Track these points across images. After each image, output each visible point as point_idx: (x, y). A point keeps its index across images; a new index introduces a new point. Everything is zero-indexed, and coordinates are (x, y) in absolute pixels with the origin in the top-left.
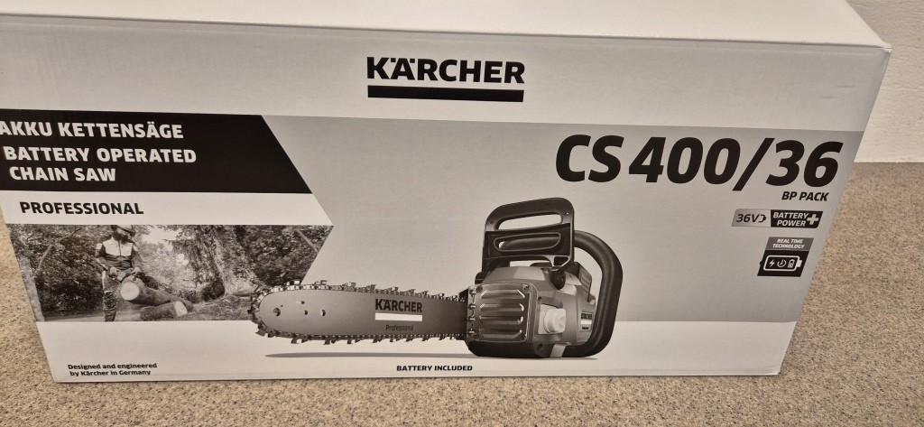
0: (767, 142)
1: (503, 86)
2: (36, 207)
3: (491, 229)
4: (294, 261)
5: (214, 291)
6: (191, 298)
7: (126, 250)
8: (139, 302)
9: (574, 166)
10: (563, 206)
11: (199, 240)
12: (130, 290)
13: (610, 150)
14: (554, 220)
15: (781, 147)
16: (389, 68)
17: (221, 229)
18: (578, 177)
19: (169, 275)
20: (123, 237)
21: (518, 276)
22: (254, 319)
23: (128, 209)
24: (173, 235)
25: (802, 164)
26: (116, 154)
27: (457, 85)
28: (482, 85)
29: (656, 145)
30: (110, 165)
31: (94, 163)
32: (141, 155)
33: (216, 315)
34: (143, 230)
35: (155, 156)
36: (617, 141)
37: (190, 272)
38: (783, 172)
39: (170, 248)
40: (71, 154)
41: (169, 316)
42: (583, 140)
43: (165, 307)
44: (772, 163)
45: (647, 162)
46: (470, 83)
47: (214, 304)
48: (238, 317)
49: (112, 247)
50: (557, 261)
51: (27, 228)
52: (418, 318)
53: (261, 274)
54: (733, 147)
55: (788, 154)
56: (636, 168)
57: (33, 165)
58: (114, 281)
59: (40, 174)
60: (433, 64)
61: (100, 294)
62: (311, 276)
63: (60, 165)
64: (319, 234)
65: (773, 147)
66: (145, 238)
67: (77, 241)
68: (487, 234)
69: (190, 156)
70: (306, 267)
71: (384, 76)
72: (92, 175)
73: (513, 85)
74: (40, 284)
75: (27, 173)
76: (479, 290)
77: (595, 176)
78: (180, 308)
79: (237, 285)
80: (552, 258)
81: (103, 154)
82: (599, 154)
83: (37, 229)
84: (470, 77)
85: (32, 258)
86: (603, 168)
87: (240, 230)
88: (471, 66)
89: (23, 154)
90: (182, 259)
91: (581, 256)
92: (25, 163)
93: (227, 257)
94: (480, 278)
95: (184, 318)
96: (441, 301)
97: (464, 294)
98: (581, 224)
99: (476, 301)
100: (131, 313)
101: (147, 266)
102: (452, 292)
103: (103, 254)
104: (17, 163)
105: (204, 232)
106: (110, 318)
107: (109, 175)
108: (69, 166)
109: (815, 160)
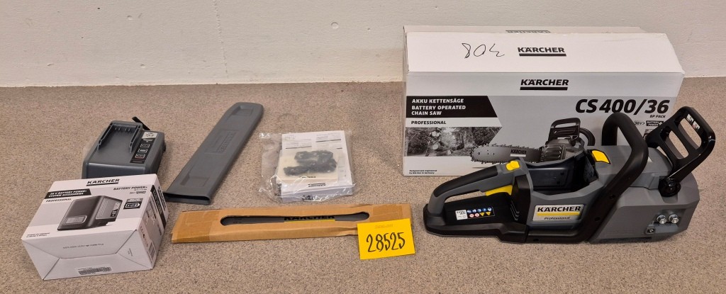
0: (645, 100)
1: (561, 86)
2: (416, 122)
3: (553, 127)
4: (488, 137)
5: (461, 147)
6: (454, 149)
7: (438, 134)
8: (437, 150)
9: (581, 108)
10: (577, 120)
11: (460, 132)
12: (436, 147)
13: (593, 103)
14: (574, 124)
15: (649, 102)
16: (528, 82)
17: (467, 128)
18: (583, 111)
19: (449, 142)
20: (437, 130)
21: (560, 142)
22: (471, 156)
23: (442, 123)
24: (453, 130)
25: (657, 107)
26: (443, 107)
27: (548, 86)
28: (555, 86)
29: (608, 102)
30: (440, 111)
31: (436, 110)
32: (450, 107)
33: (460, 154)
34: (444, 129)
35: (454, 108)
36: (596, 101)
37: (455, 141)
38: (650, 109)
39: (451, 134)
40: (431, 107)
41: (445, 155)
42: (585, 101)
43: (444, 152)
44: (647, 107)
45: (605, 107)
46: (552, 86)
47: (460, 151)
48: (466, 155)
49: (434, 134)
50: (573, 137)
51: (411, 128)
52: (525, 156)
53: (476, 142)
54: (634, 102)
55: (652, 104)
56: (602, 108)
57: (419, 111)
58: (432, 144)
59: (420, 113)
60: (541, 81)
61: (426, 148)
62: (492, 142)
63: (426, 111)
64: (497, 129)
65: (647, 102)
66: (445, 131)
67: (424, 132)
68: (551, 129)
69: (464, 107)
70: (491, 139)
71: (526, 84)
72: (435, 113)
73: (565, 86)
74: (409, 145)
75: (416, 113)
76: (546, 147)
77: (588, 111)
78: (449, 152)
79: (468, 145)
80: (572, 137)
81: (439, 107)
82: (590, 104)
83: (414, 128)
84: (552, 84)
85: (410, 137)
86: (591, 109)
87: (473, 128)
88: (552, 81)
89: (417, 108)
90: (454, 137)
91: (581, 136)
92: (417, 110)
93: (467, 136)
94: (547, 143)
95: (450, 155)
96: (534, 151)
97: (541, 148)
98: (582, 126)
99: (545, 150)
100: (434, 154)
101: (443, 139)
102: (537, 147)
103: (431, 136)
104: (415, 110)
105: (462, 129)
106: (427, 156)
107: (439, 113)
108: (429, 111)
109: (661, 105)
